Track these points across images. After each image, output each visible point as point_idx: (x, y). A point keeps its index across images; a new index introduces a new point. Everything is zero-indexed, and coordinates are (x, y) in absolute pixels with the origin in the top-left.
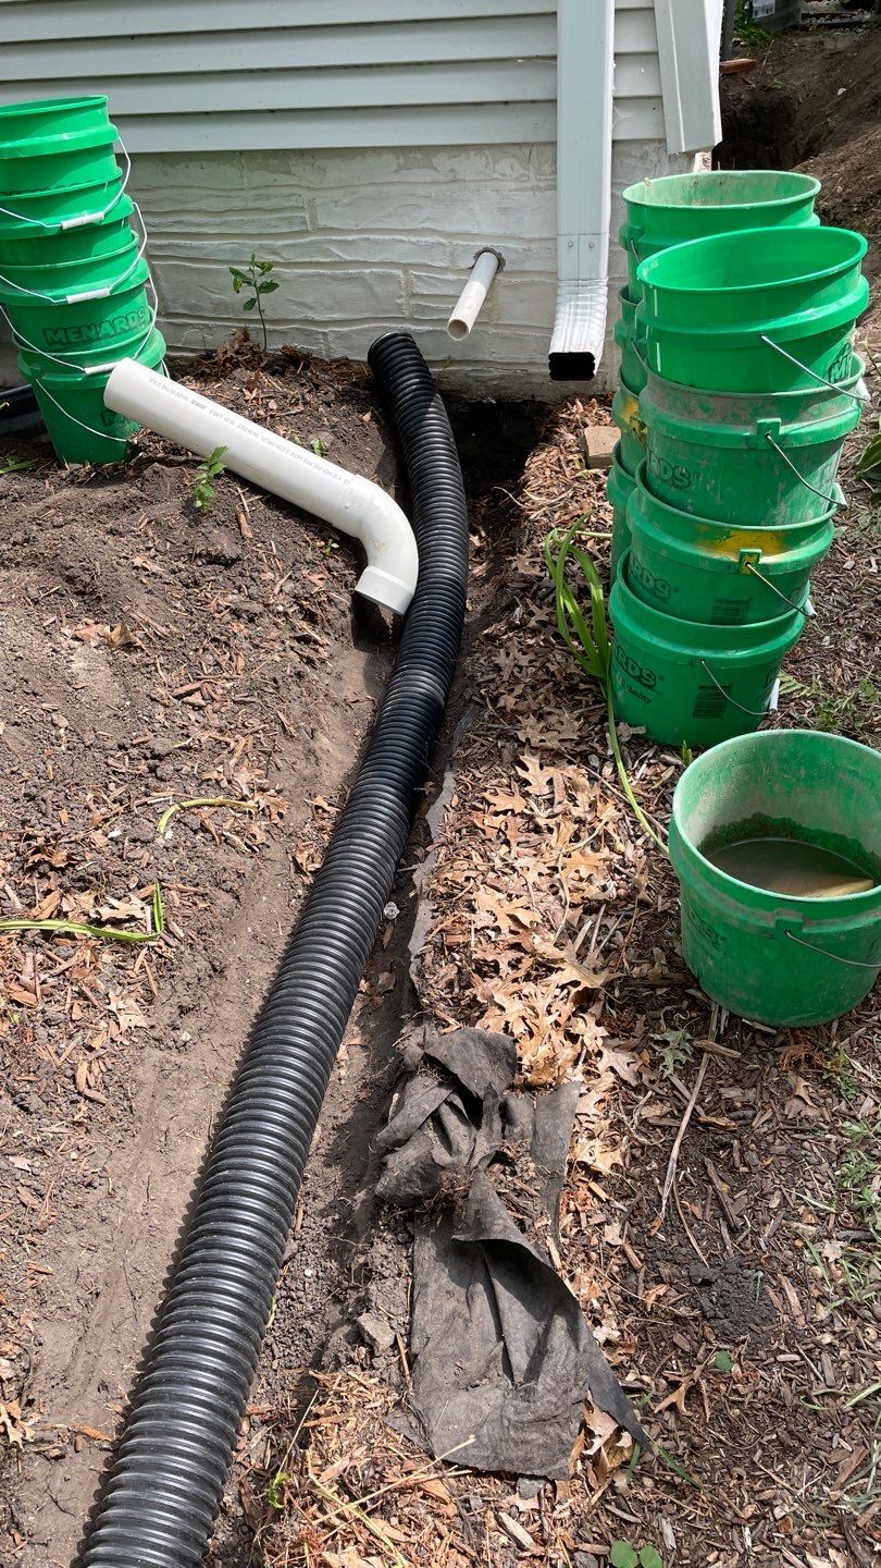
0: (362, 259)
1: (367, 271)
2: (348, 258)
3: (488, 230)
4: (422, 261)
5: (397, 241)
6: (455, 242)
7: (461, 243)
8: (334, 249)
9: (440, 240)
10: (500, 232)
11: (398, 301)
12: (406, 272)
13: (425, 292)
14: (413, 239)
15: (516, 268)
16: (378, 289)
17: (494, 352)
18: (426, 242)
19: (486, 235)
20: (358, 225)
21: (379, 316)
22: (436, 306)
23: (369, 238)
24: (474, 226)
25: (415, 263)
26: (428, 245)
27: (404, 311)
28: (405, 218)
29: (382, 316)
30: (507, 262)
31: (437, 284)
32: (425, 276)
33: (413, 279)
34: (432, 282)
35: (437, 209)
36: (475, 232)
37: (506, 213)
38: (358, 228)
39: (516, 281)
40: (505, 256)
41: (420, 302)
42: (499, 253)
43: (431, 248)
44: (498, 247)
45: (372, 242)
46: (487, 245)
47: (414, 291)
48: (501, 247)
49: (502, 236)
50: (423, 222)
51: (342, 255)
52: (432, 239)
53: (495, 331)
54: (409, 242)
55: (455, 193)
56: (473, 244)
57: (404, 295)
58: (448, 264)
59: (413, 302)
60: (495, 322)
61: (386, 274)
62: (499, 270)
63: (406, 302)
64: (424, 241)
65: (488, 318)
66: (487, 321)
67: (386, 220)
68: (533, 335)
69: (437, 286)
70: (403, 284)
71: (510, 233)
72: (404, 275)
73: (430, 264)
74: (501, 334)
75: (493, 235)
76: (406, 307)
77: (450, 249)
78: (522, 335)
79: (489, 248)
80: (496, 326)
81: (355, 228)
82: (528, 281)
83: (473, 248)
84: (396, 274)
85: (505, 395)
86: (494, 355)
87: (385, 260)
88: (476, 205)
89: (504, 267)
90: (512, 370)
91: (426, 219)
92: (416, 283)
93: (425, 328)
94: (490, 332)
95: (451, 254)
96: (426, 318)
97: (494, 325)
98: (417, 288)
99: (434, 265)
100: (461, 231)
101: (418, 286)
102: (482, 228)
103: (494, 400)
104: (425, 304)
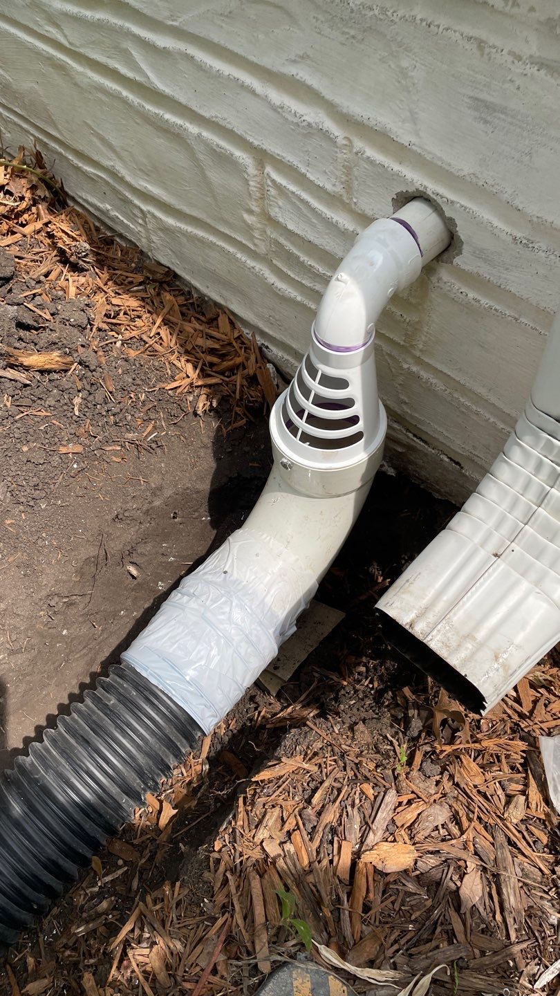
0: (183, 100)
1: (193, 129)
2: (161, 86)
3: (434, 149)
4: (289, 158)
5: (243, 86)
6: (359, 144)
7: (370, 152)
8: (137, 55)
9: (329, 125)
10: (464, 165)
11: (246, 216)
12: (261, 165)
13: (291, 226)
14: (276, 96)
15: (485, 271)
16: (215, 176)
17: (405, 403)
18: (298, 115)
19: (428, 158)
20: (175, 18)
21: (217, 227)
22: (309, 263)
23: (192, 57)
24: (403, 121)
25: (278, 155)
26: (300, 124)
27: (256, 241)
28: (260, 36)
29: (222, 230)
30: (464, 246)
31: (314, 220)
32: (293, 193)
33: (271, 189)
34: (305, 211)
35: (329, 38)
36: (405, 139)
37: (488, 118)
38: (174, 23)
39: (479, 301)
40: (462, 232)
41: (282, 240)
42: (457, 222)
43: (308, 135)
44: (452, 202)
45: (201, 68)
46: (426, 183)
47: (272, 214)
48: (458, 205)
49: (468, 178)
50: (294, 61)
51: (149, 74)
52: (312, 115)
53: (414, 369)
54: (265, 99)
55: (371, 9)
56: (396, 167)
57: (257, 209)
58: (339, 189)
59: (272, 232)
60: (418, 354)
61: (223, 151)
62: (445, 256)
63: (259, 226)
64: (293, 111)
65: (404, 338)
66: (402, 343)
67: (224, 25)
68: (489, 419)
69: (312, 225)
70: (255, 189)
71: (490, 182)
72: (256, 171)
73: (303, 170)
74: (424, 380)
75: (444, 166)
76: (261, 235)
77: (345, 156)
78: (468, 408)
79: (432, 195)
80: (419, 361)
81: (171, 23)
82: (505, 314)
83: (395, 177)
84: (241, 161)
85: (415, 473)
86: (404, 407)
87: (222, 123)
88: (418, 65)
89: (457, 255)
90: (433, 449)
91: (302, 57)
92: (275, 198)
93: (290, 290)
94: (405, 366)
95: (348, 170)
96: (292, 276)
97: (414, 357)
98: (277, 210)
99: (312, 178)
100: (373, 123)
101: (280, 207)
102: (420, 138)
103: (393, 470)
104: (291, 248)
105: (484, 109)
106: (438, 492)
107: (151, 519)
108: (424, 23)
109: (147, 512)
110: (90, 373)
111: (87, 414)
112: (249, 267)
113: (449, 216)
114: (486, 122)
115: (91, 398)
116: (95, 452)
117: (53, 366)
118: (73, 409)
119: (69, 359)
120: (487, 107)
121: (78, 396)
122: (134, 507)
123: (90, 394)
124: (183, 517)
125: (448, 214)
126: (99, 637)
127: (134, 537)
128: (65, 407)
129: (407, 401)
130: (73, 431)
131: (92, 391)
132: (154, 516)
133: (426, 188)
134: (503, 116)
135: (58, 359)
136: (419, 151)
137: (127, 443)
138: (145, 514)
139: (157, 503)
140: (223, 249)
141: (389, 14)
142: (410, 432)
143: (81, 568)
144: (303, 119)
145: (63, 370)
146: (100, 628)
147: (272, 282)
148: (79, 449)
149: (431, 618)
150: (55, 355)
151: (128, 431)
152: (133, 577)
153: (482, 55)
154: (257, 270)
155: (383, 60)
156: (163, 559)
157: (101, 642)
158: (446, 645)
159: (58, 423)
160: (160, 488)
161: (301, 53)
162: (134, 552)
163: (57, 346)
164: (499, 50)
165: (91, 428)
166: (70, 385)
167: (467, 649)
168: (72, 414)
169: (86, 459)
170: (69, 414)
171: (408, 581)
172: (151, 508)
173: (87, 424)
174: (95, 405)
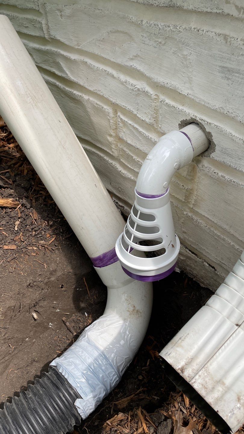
0: (82, 84)
1: (86, 97)
2: (72, 78)
3: (200, 96)
4: (129, 107)
5: (108, 74)
6: (162, 97)
7: (168, 101)
8: (63, 64)
9: (148, 89)
10: (216, 104)
11: (109, 138)
12: (116, 112)
13: (129, 142)
14: (123, 77)
15: (228, 160)
17: (185, 233)
18: (133, 85)
19: (197, 101)
20: (79, 45)
21: (96, 144)
22: (137, 160)
23: (86, 62)
24: (185, 83)
25: (124, 106)
26: (134, 90)
27: (113, 150)
28: (116, 48)
29: (98, 145)
30: (217, 147)
31: (140, 138)
32: (130, 124)
33: (120, 123)
34: (136, 133)
35: (149, 45)
36: (185, 92)
37: (230, 77)
38: (79, 47)
39: (224, 177)
40: (216, 139)
41: (125, 149)
42: (212, 134)
43: (137, 95)
44: (210, 124)
45: (89, 67)
46: (196, 114)
47: (121, 136)
48: (213, 125)
49: (218, 110)
50: (132, 59)
51: (67, 72)
52: (140, 85)
53: (190, 214)
54: (118, 79)
55: (169, 27)
56: (181, 107)
57: (114, 134)
58: (152, 121)
59: (120, 145)
60: (191, 206)
61: (99, 106)
62: (206, 153)
63: (115, 142)
64: (131, 84)
65: (184, 198)
66: (183, 200)
67: (100, 45)
68: (230, 243)
69: (139, 140)
70: (113, 124)
71: (231, 111)
72: (114, 116)
73: (135, 113)
74: (195, 221)
75: (205, 104)
76: (115, 147)
77: (155, 104)
78: (218, 236)
79: (199, 120)
80: (192, 210)
81: (77, 47)
82: (239, 184)
83: (180, 113)
84: (107, 110)
85: (190, 272)
86: (185, 235)
87: (99, 93)
88: (192, 52)
89: (213, 152)
90: (200, 259)
91: (136, 56)
92: (121, 127)
93: (128, 174)
94: (185, 213)
95: (156, 111)
96: (129, 167)
97: (189, 208)
98: (123, 134)
99: (139, 116)
100: (169, 85)
101: (124, 132)
102: (193, 90)
103: (178, 270)
104: (129, 153)
105: (227, 72)
106: (203, 283)
107: (48, 287)
108: (196, 30)
109: (46, 284)
110: (26, 210)
111: (21, 230)
112: (110, 163)
113: (209, 131)
114: (228, 79)
115: (24, 222)
116: (23, 249)
117: (8, 205)
118: (15, 227)
119: (17, 203)
120: (229, 71)
121: (18, 221)
122: (39, 280)
123: (25, 220)
124: (66, 288)
125: (208, 130)
126: (12, 352)
127: (38, 297)
128: (11, 226)
129: (186, 232)
130: (12, 238)
131: (26, 219)
132: (50, 286)
133: (196, 117)
134: (237, 75)
135: (11, 202)
136: (193, 97)
137: (40, 246)
138: (45, 284)
139: (53, 279)
140: (98, 155)
141: (178, 28)
142: (188, 249)
143: (5, 312)
144: (135, 87)
145: (13, 208)
146: (13, 347)
147: (120, 170)
148: (14, 247)
149: (195, 366)
150: (10, 200)
151: (42, 240)
152: (35, 320)
153: (226, 42)
154: (113, 164)
155: (174, 53)
156: (53, 310)
157: (13, 355)
158: (205, 387)
159: (5, 233)
160: (55, 271)
161: (135, 55)
162: (37, 305)
163: (12, 196)
164: (236, 39)
165: (22, 237)
166: (15, 215)
167: (219, 391)
168: (13, 229)
169: (17, 253)
170: (12, 229)
171: (180, 338)
172: (49, 281)
173: (21, 235)
174: (26, 226)
